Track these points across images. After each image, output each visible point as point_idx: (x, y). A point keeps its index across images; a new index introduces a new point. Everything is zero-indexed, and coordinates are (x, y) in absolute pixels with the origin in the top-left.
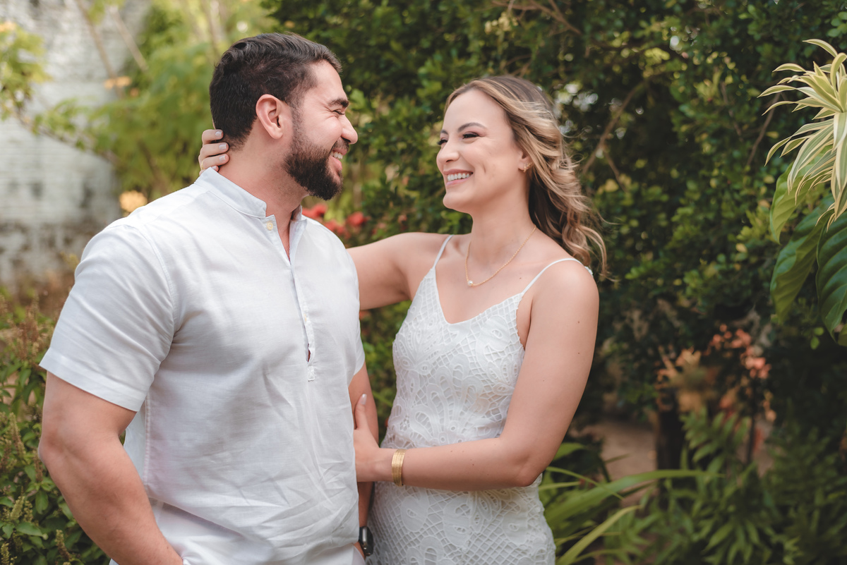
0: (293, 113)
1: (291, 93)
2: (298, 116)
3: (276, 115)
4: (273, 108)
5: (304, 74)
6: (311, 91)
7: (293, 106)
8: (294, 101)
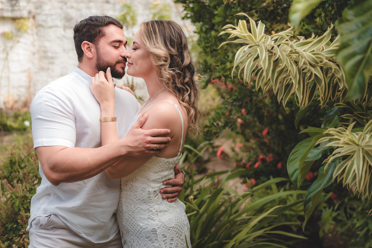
0: (96, 48)
1: (95, 39)
2: (98, 49)
3: (90, 49)
4: (88, 46)
5: (100, 31)
6: (103, 38)
7: (96, 45)
8: (96, 43)
